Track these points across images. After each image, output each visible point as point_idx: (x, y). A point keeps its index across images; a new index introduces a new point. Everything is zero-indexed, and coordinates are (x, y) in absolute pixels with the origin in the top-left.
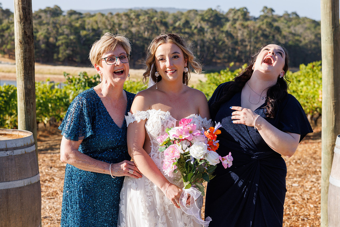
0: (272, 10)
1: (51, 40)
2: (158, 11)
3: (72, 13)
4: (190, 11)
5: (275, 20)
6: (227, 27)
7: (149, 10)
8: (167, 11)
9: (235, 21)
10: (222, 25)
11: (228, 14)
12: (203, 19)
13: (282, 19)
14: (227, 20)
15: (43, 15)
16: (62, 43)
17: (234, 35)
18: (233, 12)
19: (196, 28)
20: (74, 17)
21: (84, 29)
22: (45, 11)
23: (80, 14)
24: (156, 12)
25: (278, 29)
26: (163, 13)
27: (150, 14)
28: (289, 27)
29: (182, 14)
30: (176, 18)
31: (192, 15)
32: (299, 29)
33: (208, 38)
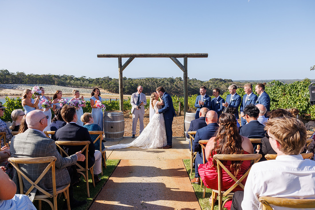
0: (189, 78)
3: (129, 79)
6: (175, 83)
8: (158, 78)
9: (178, 81)
10: (174, 82)
11: (175, 79)
12: (168, 81)
13: (192, 81)
14: (175, 81)
17: (177, 85)
18: (177, 79)
19: (166, 83)
20: (130, 80)
21: (133, 84)
23: (132, 79)
24: (154, 78)
25: (190, 84)
26: (156, 79)
27: (152, 79)
28: (194, 83)
29: (162, 79)
30: (160, 80)
31: (165, 79)
32: (197, 84)
33: (169, 86)
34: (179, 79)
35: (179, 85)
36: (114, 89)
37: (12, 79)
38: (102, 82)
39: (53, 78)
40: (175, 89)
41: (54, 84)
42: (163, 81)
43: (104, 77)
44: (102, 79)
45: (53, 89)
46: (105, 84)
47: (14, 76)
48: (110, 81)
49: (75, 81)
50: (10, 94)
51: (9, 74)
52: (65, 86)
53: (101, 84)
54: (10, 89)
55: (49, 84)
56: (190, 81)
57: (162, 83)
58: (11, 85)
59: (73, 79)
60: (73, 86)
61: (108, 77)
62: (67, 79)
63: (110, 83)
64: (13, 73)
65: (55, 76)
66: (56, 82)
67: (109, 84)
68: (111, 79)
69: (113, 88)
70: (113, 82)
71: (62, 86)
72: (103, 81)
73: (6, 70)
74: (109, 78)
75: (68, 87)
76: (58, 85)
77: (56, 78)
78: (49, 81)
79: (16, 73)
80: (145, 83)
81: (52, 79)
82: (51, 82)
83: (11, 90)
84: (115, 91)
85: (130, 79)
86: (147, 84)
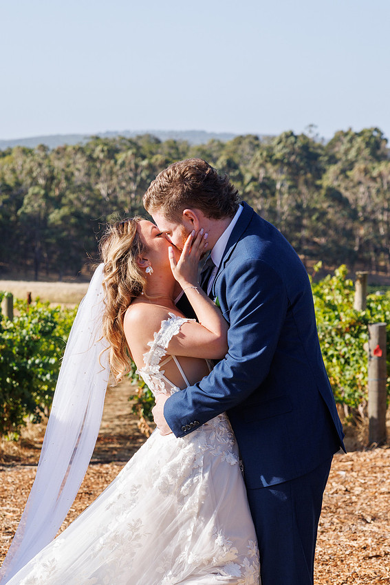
2: (163, 139)
4: (240, 140)
6: (329, 178)
7: (140, 137)
8: (185, 138)
9: (350, 164)
10: (319, 173)
11: (332, 144)
12: (270, 158)
14: (333, 160)
17: (346, 194)
18: (346, 140)
19: (254, 179)
24: (158, 142)
26: (174, 145)
27: (143, 146)
29: (222, 146)
31: (246, 148)
33: (284, 204)
34: (368, 144)
35: (361, 196)
40: (328, 224)
80: (79, 177)
86: (102, 189)
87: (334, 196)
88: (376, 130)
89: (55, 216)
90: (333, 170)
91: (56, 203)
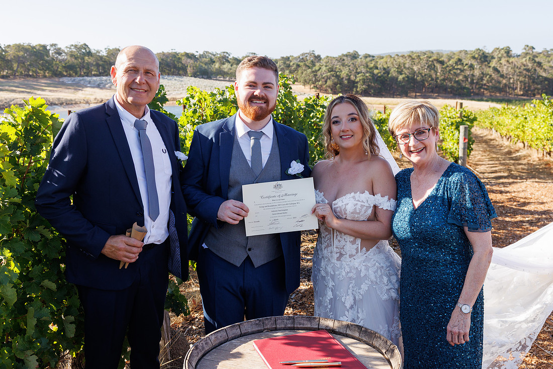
0: (533, 48)
1: (353, 78)
2: (434, 52)
3: (366, 56)
4: (461, 52)
5: (535, 56)
6: (493, 64)
7: (426, 51)
8: (442, 52)
9: (500, 59)
10: (489, 62)
11: (492, 53)
12: (474, 58)
13: (542, 55)
14: (493, 58)
15: (345, 58)
16: (360, 80)
17: (500, 69)
18: (498, 51)
19: (467, 64)
20: (368, 59)
21: (377, 68)
22: (347, 56)
23: (373, 57)
24: (432, 53)
25: (539, 64)
26: (438, 54)
27: (428, 54)
28: (549, 62)
29: (454, 54)
30: (450, 57)
31: (463, 54)
33: (477, 73)
34: (505, 52)
35: (504, 70)
36: (329, 83)
37: (98, 65)
38: (298, 66)
39: (184, 60)
40: (493, 79)
41: (186, 74)
42: (460, 60)
43: (303, 54)
44: (296, 58)
45: (184, 86)
46: (305, 70)
47: (101, 58)
48: (317, 64)
49: (231, 66)
50: (95, 99)
51: (89, 54)
52: (209, 78)
53: (296, 70)
54: (93, 87)
55: (173, 74)
56: (537, 57)
57: (456, 63)
58: (95, 78)
59: (228, 62)
60: (227, 79)
61: (312, 54)
62: (214, 62)
63: (317, 68)
64: (98, 52)
65: (188, 55)
66: (189, 70)
67: (316, 71)
68: (318, 58)
69: (326, 82)
70: (326, 66)
71: (202, 78)
72: (301, 64)
73: (85, 45)
74: (315, 56)
75: (216, 80)
76: (195, 75)
77: (189, 60)
78: (175, 67)
79: (104, 51)
80: (408, 65)
81: (181, 63)
82: (179, 69)
83: (97, 90)
84: (332, 90)
85: (369, 56)
86: (415, 68)
87: (496, 70)
88: (508, 47)
89: (401, 77)
90: (494, 61)
91: (400, 73)
